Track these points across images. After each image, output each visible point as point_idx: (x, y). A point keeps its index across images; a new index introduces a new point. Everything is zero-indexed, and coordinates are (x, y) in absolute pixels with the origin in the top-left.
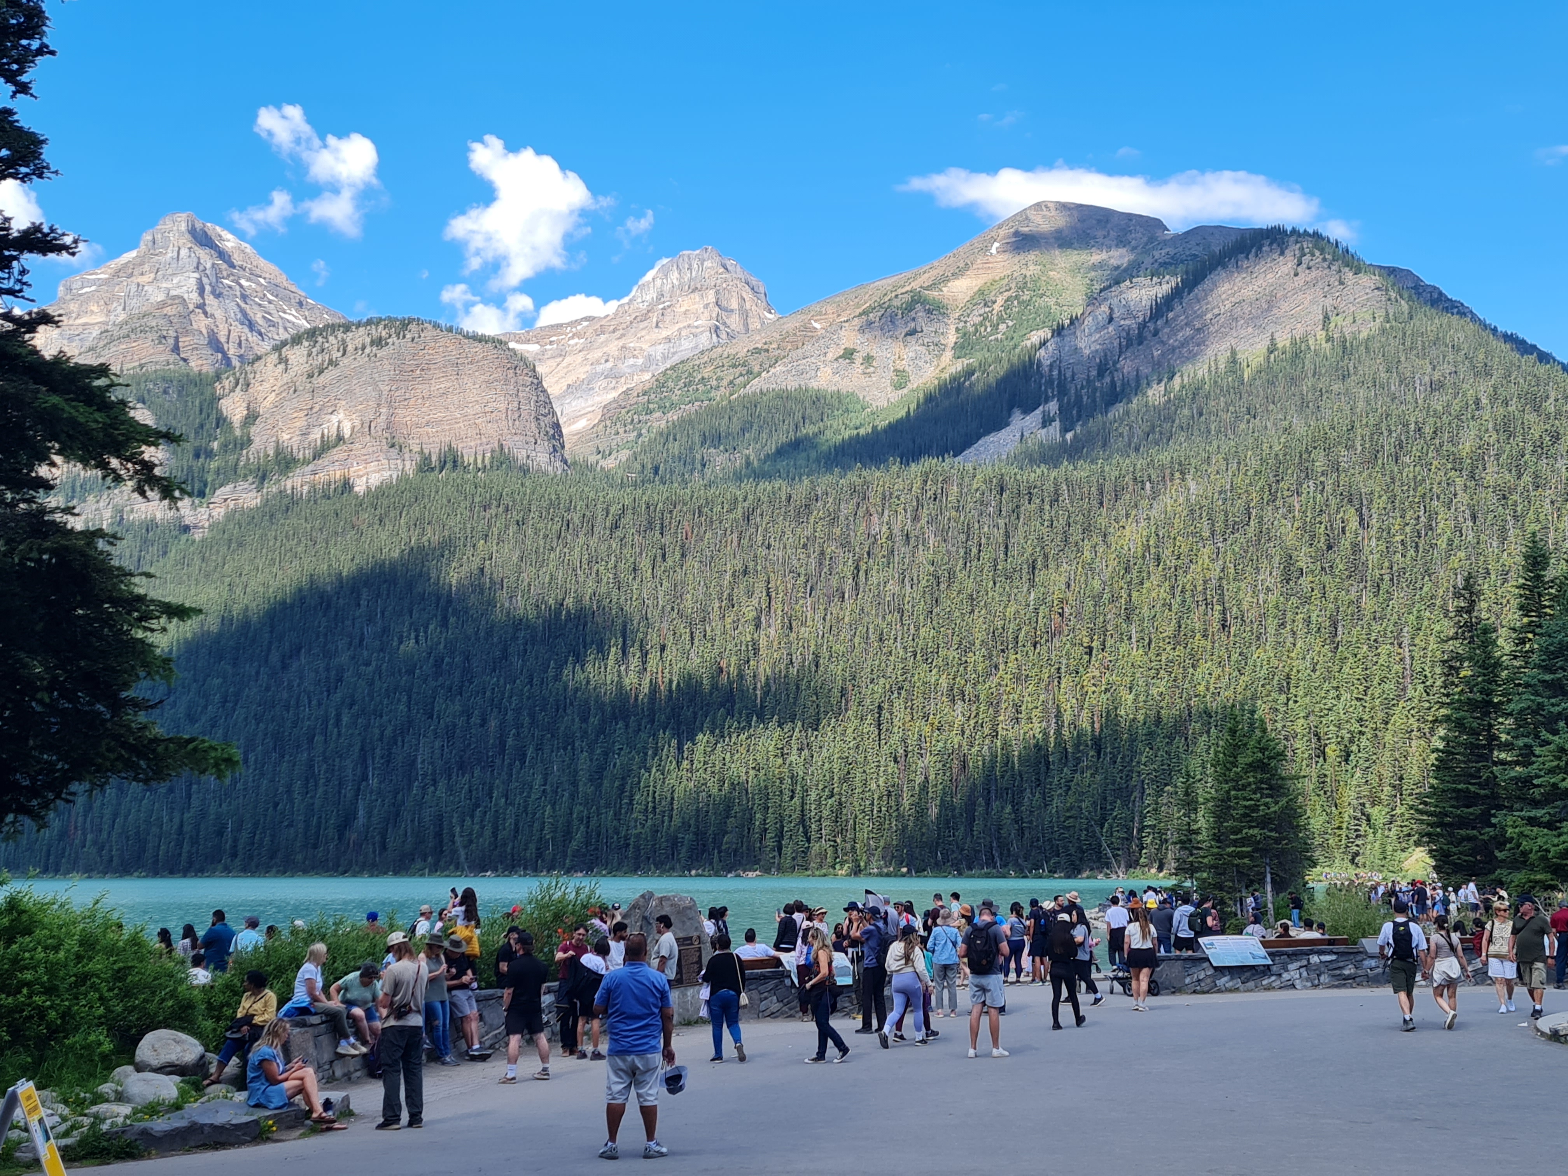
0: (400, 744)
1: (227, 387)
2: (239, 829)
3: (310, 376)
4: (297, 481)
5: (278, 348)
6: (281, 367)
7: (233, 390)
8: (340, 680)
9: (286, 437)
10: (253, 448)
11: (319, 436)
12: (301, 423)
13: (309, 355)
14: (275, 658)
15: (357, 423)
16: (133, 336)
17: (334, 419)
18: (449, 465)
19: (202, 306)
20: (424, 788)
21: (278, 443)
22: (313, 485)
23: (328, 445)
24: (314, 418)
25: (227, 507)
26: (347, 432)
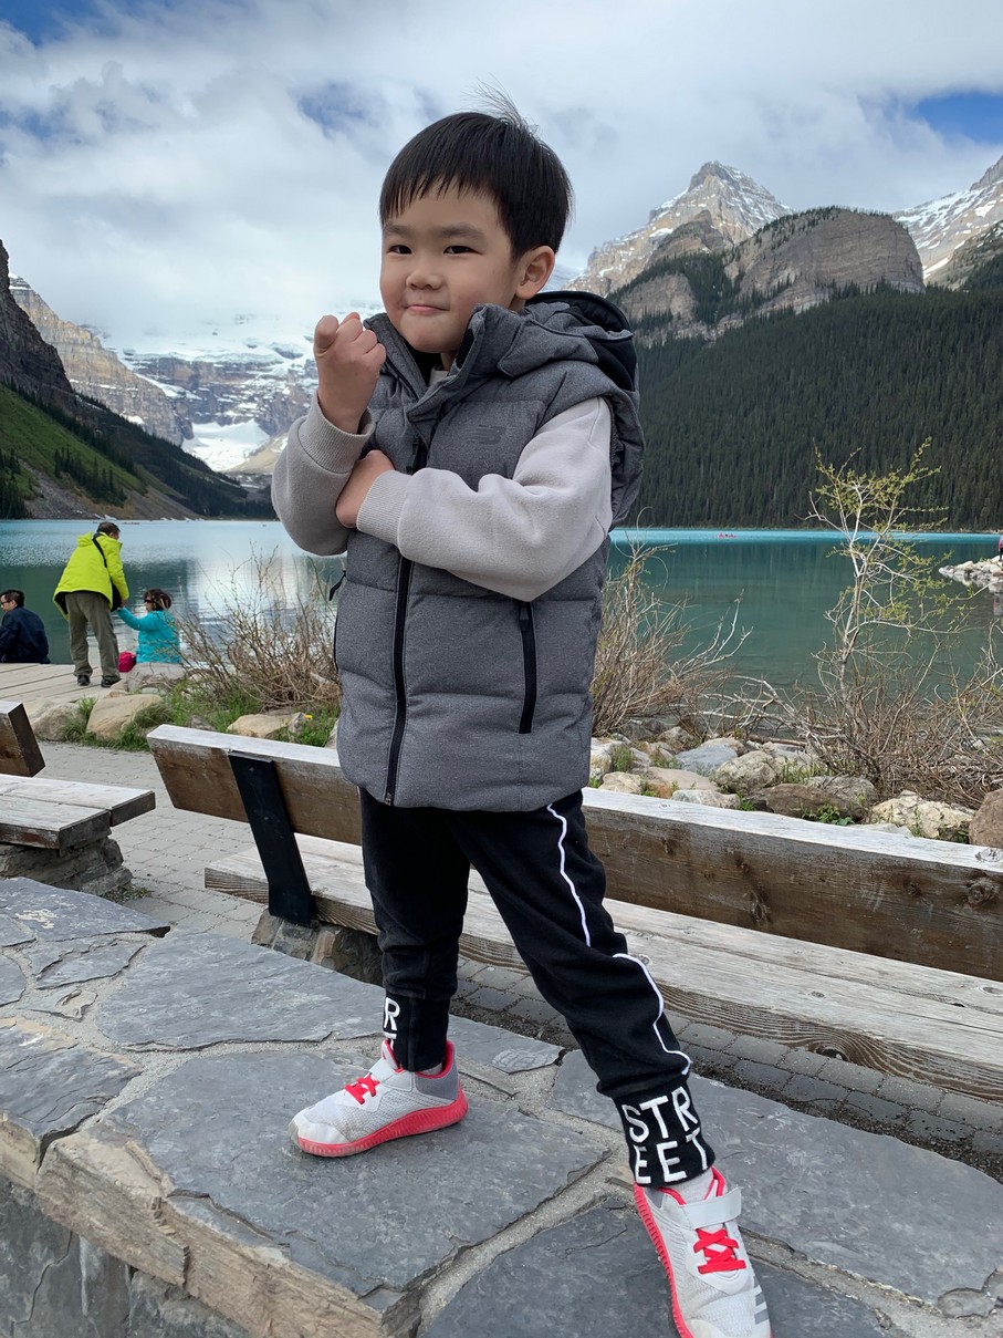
1: (728, 259)
3: (773, 248)
4: (764, 310)
5: (756, 235)
6: (757, 245)
7: (731, 261)
8: (774, 421)
9: (758, 285)
10: (741, 294)
11: (776, 284)
12: (767, 277)
13: (773, 235)
14: (741, 410)
15: (798, 273)
16: (680, 236)
17: (786, 272)
18: (851, 294)
19: (720, 216)
21: (754, 289)
22: (772, 312)
23: (781, 289)
24: (775, 272)
25: (726, 329)
26: (792, 279)
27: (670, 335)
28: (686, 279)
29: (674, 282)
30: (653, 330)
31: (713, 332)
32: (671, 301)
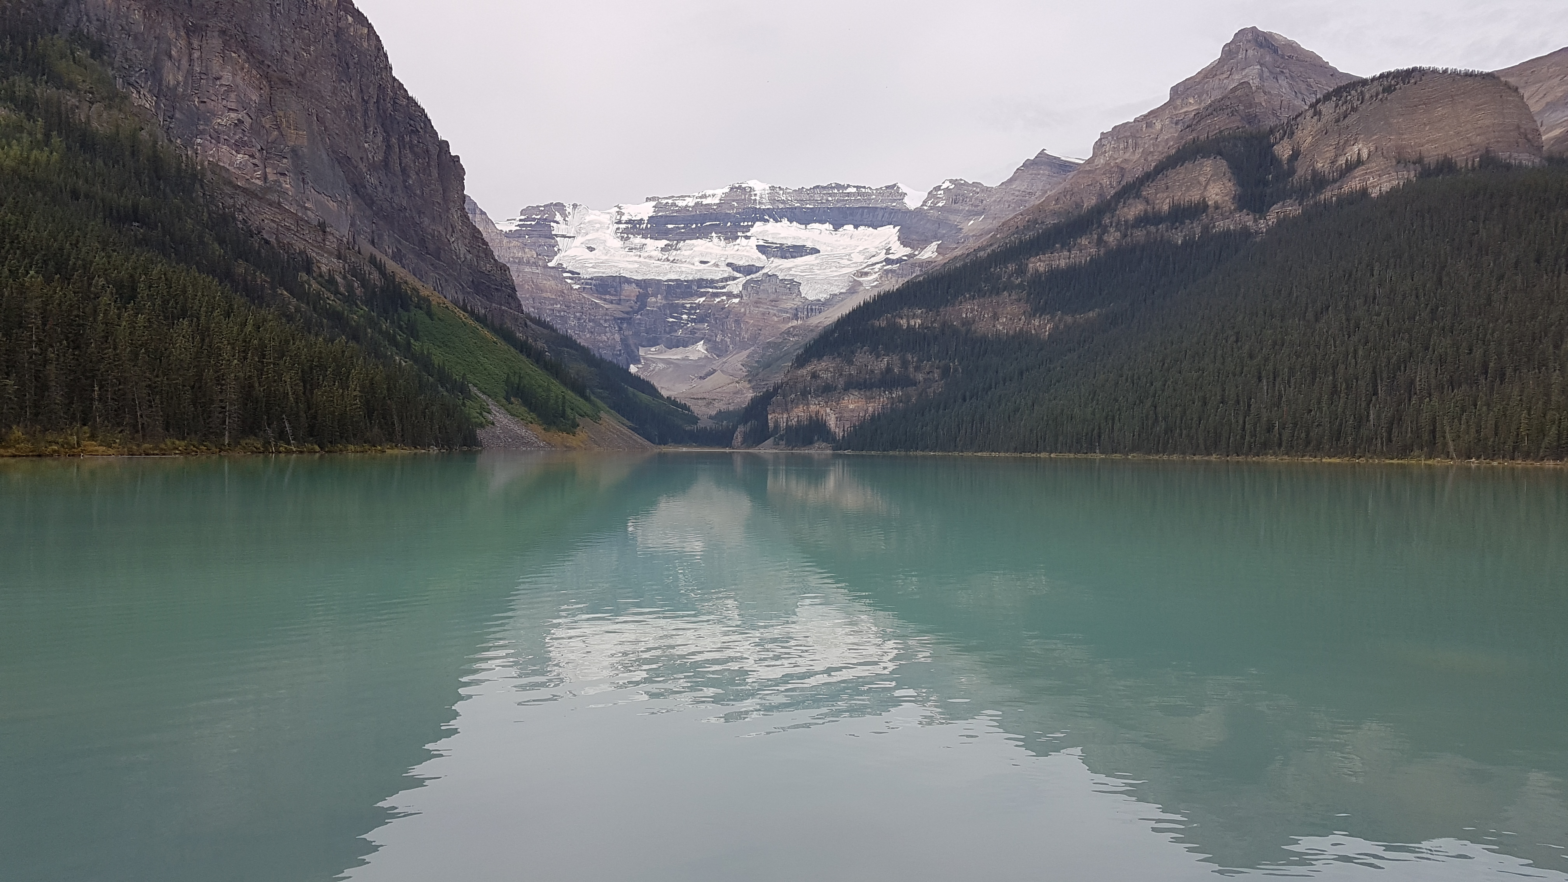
0: (1402, 368)
1: (1278, 136)
2: (1283, 427)
3: (1337, 121)
4: (1328, 194)
5: (1312, 106)
6: (1316, 118)
7: (1282, 139)
8: (1358, 326)
9: (1320, 165)
10: (1296, 177)
11: (1344, 162)
12: (1330, 155)
13: (1337, 106)
14: (1310, 315)
15: (1372, 149)
16: (1215, 113)
17: (1356, 148)
18: (1445, 170)
19: (1262, 87)
20: (1421, 400)
21: (1313, 170)
22: (1339, 197)
23: (1351, 167)
24: (1340, 149)
25: (1278, 217)
26: (1365, 154)
27: (1206, 229)
28: (1225, 163)
29: (1208, 166)
30: (1182, 223)
31: (1262, 224)
32: (1205, 188)
